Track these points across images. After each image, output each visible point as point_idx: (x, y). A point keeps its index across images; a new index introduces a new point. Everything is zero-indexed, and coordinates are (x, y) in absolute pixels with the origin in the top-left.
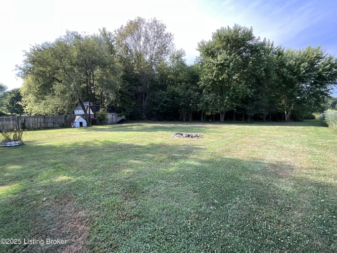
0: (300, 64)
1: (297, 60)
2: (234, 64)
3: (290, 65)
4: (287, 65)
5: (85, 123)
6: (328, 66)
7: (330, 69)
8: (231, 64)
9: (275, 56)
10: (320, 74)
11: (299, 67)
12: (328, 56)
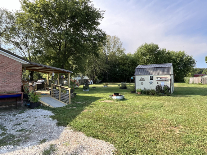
0: (177, 58)
1: (176, 56)
2: (153, 59)
3: (173, 58)
4: (172, 58)
5: (92, 83)
6: (187, 60)
7: (188, 61)
8: (152, 59)
9: (167, 54)
10: (184, 63)
11: (176, 59)
12: (187, 55)
